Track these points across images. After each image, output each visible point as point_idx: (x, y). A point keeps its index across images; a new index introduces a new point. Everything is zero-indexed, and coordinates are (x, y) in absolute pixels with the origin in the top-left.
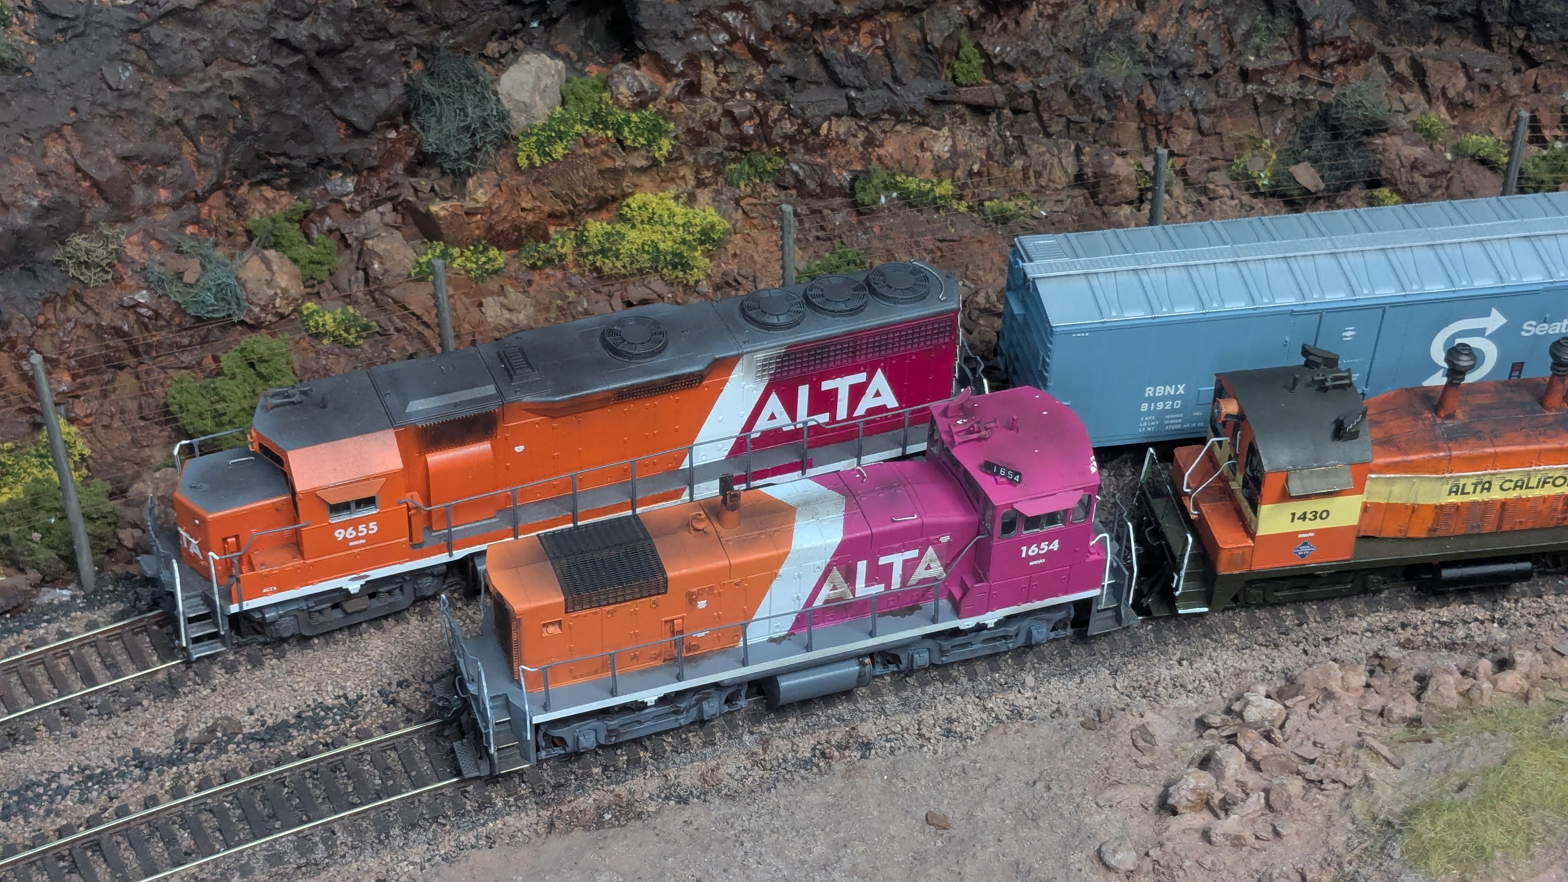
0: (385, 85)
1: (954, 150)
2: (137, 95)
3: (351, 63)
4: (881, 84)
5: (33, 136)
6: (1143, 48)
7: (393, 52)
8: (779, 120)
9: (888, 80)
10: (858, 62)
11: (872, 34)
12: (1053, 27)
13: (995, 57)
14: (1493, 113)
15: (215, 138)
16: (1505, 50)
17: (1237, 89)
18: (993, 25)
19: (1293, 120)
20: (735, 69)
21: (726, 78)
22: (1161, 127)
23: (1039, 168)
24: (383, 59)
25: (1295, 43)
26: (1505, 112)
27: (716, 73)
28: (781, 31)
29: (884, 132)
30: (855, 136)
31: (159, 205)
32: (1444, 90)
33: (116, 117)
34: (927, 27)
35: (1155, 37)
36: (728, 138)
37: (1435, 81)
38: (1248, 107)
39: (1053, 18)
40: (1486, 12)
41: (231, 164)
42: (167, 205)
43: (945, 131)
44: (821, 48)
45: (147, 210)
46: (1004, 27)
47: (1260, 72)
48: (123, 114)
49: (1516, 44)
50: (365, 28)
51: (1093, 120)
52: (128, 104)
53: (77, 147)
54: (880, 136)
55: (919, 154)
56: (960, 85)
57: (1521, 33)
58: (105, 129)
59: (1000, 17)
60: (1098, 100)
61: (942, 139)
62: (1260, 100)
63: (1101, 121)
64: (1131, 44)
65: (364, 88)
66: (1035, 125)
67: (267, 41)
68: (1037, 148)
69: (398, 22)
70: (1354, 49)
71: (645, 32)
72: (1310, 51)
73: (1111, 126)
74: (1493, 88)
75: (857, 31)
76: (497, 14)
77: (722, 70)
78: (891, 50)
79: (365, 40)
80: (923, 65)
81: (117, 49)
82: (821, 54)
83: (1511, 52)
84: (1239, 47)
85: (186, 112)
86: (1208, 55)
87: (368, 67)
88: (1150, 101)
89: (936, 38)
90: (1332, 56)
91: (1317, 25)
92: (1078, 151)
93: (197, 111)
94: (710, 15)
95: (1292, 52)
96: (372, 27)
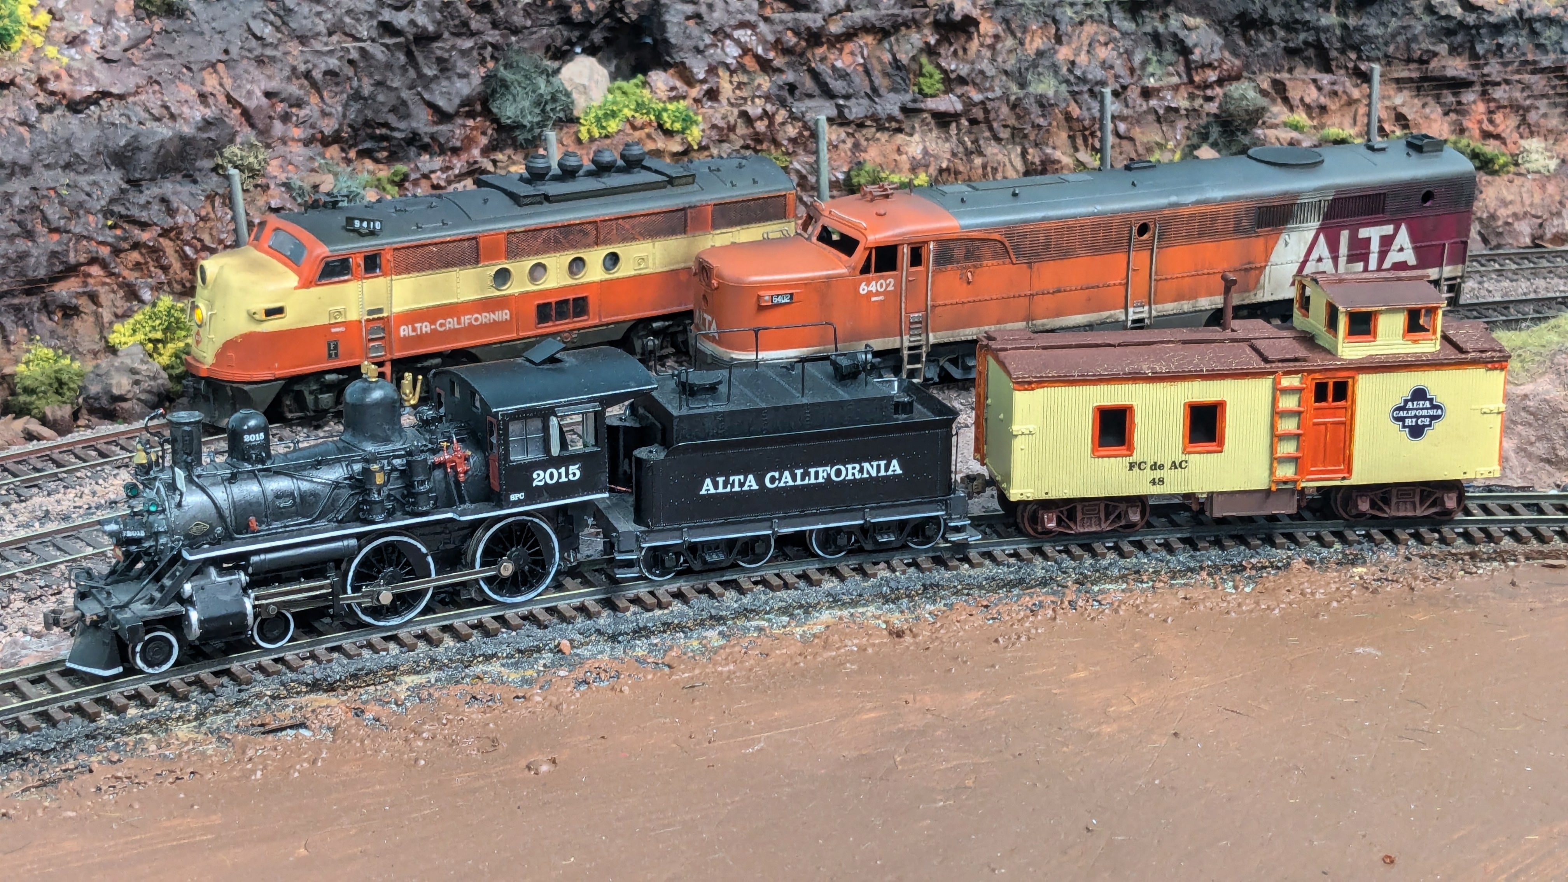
0: (465, 76)
1: (925, 152)
2: (276, 47)
3: (439, 53)
4: (863, 94)
5: (194, 67)
6: (1064, 70)
7: (472, 48)
8: (783, 124)
9: (869, 92)
10: (842, 75)
11: (852, 53)
12: (992, 55)
13: (952, 71)
14: (1343, 115)
15: (336, 94)
16: (1342, 72)
17: (1142, 106)
18: (945, 51)
19: (1187, 128)
20: (745, 80)
21: (740, 86)
22: (1087, 133)
23: (995, 165)
24: (464, 53)
25: (1182, 69)
26: (1352, 114)
27: (731, 82)
28: (782, 44)
29: (867, 140)
30: (844, 142)
31: (293, 140)
32: (1302, 100)
33: (260, 61)
34: (895, 48)
35: (1073, 63)
36: (743, 137)
37: (1294, 94)
38: (1151, 118)
39: (992, 47)
40: (1323, 40)
41: (347, 121)
42: (299, 140)
43: (917, 137)
44: (813, 65)
45: (284, 141)
46: (955, 53)
47: (1158, 90)
48: (266, 60)
49: (1351, 65)
50: (451, 23)
51: (1033, 126)
52: (269, 52)
53: (228, 83)
54: (864, 143)
55: (897, 157)
56: (926, 96)
57: (1353, 56)
58: (251, 69)
59: (951, 44)
60: (1035, 110)
61: (914, 145)
62: (1161, 112)
63: (1039, 127)
64: (1055, 68)
65: (449, 78)
66: (987, 134)
67: (375, 23)
68: (992, 150)
69: (477, 22)
70: (1228, 70)
71: (673, 46)
72: (1194, 73)
73: (1048, 131)
74: (1340, 93)
75: (841, 51)
76: (552, 31)
77: (735, 79)
78: (869, 66)
79: (452, 34)
80: (894, 82)
81: (260, 10)
82: (813, 69)
83: (1348, 73)
84: (1139, 72)
85: (315, 66)
86: (1117, 77)
87: (453, 59)
88: (1075, 111)
89: (904, 58)
90: (1212, 76)
91: (1197, 51)
92: (1024, 154)
93: (323, 67)
94: (725, 32)
95: (1180, 76)
96: (457, 22)
